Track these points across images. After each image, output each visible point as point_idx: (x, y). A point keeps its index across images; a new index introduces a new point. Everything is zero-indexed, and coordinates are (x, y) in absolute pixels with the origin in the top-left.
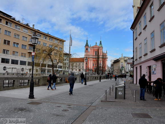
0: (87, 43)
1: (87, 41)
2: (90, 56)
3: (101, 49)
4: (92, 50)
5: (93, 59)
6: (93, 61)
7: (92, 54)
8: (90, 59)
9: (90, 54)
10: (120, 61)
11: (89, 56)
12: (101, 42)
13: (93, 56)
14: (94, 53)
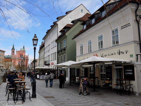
0: (13, 47)
1: (13, 45)
2: (17, 58)
3: (24, 53)
4: (18, 53)
5: (19, 59)
6: (19, 61)
7: (18, 56)
8: (17, 60)
9: (17, 56)
10: (37, 61)
11: (15, 58)
12: (24, 47)
13: (19, 57)
14: (20, 55)
